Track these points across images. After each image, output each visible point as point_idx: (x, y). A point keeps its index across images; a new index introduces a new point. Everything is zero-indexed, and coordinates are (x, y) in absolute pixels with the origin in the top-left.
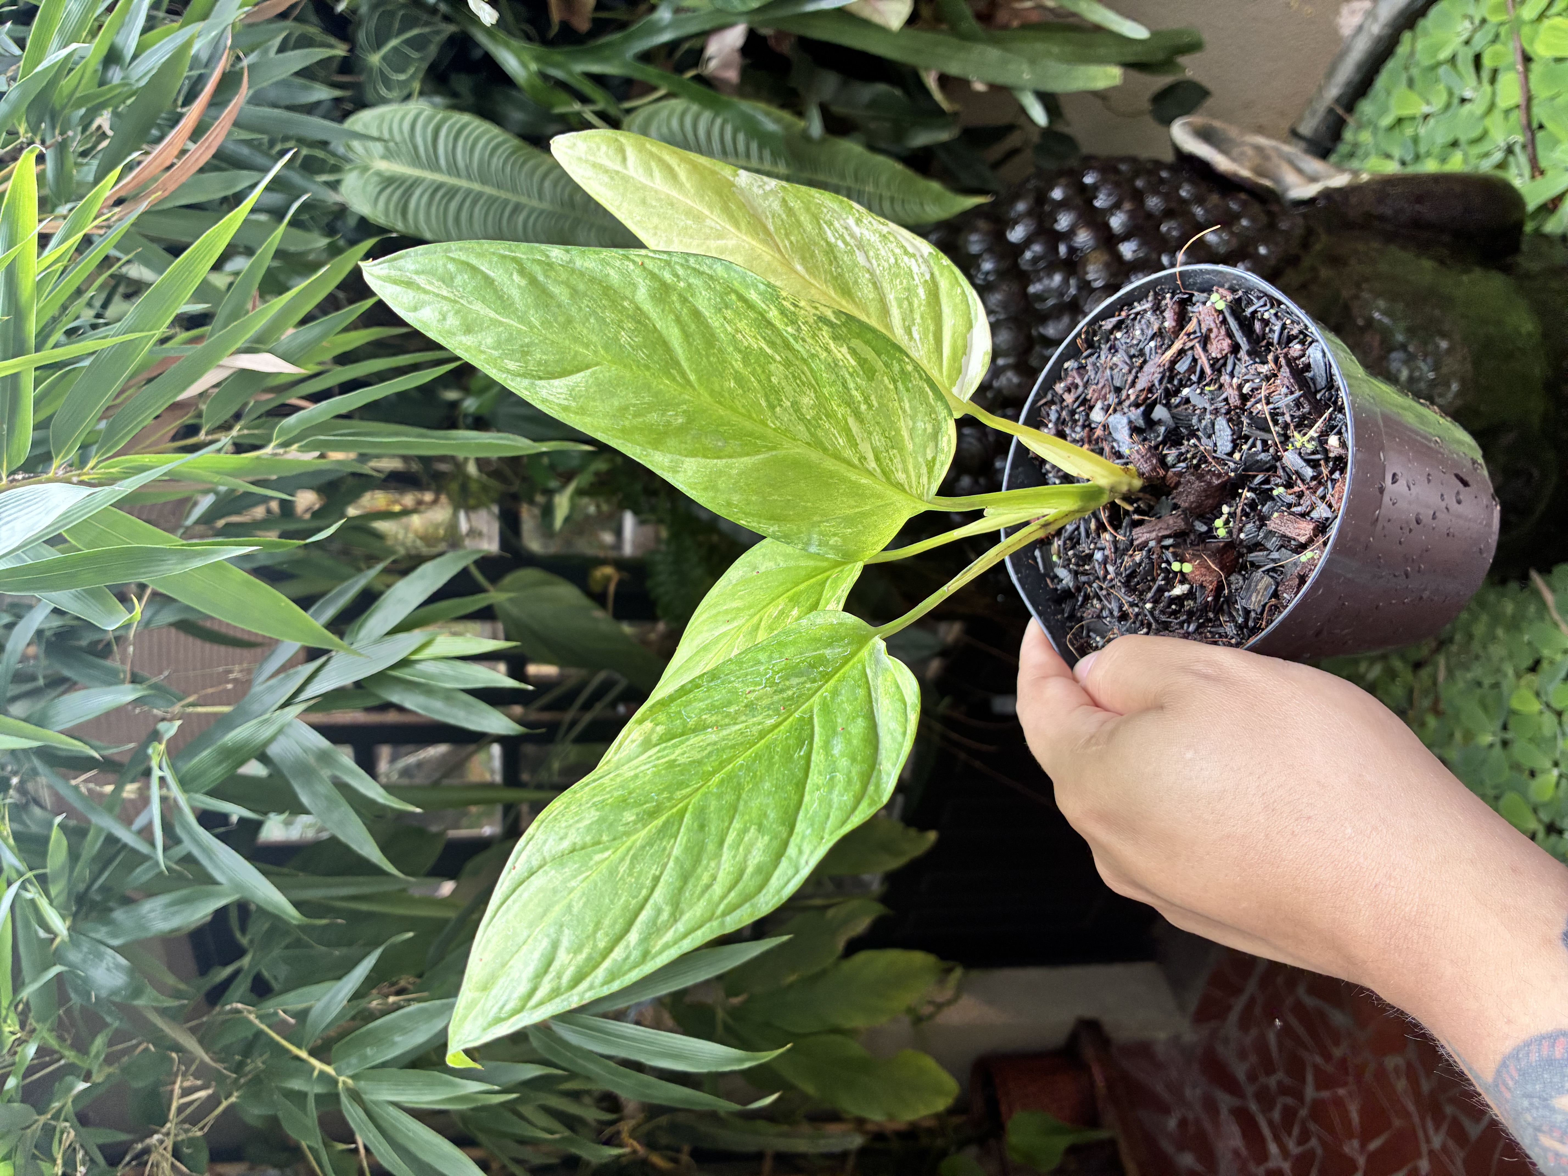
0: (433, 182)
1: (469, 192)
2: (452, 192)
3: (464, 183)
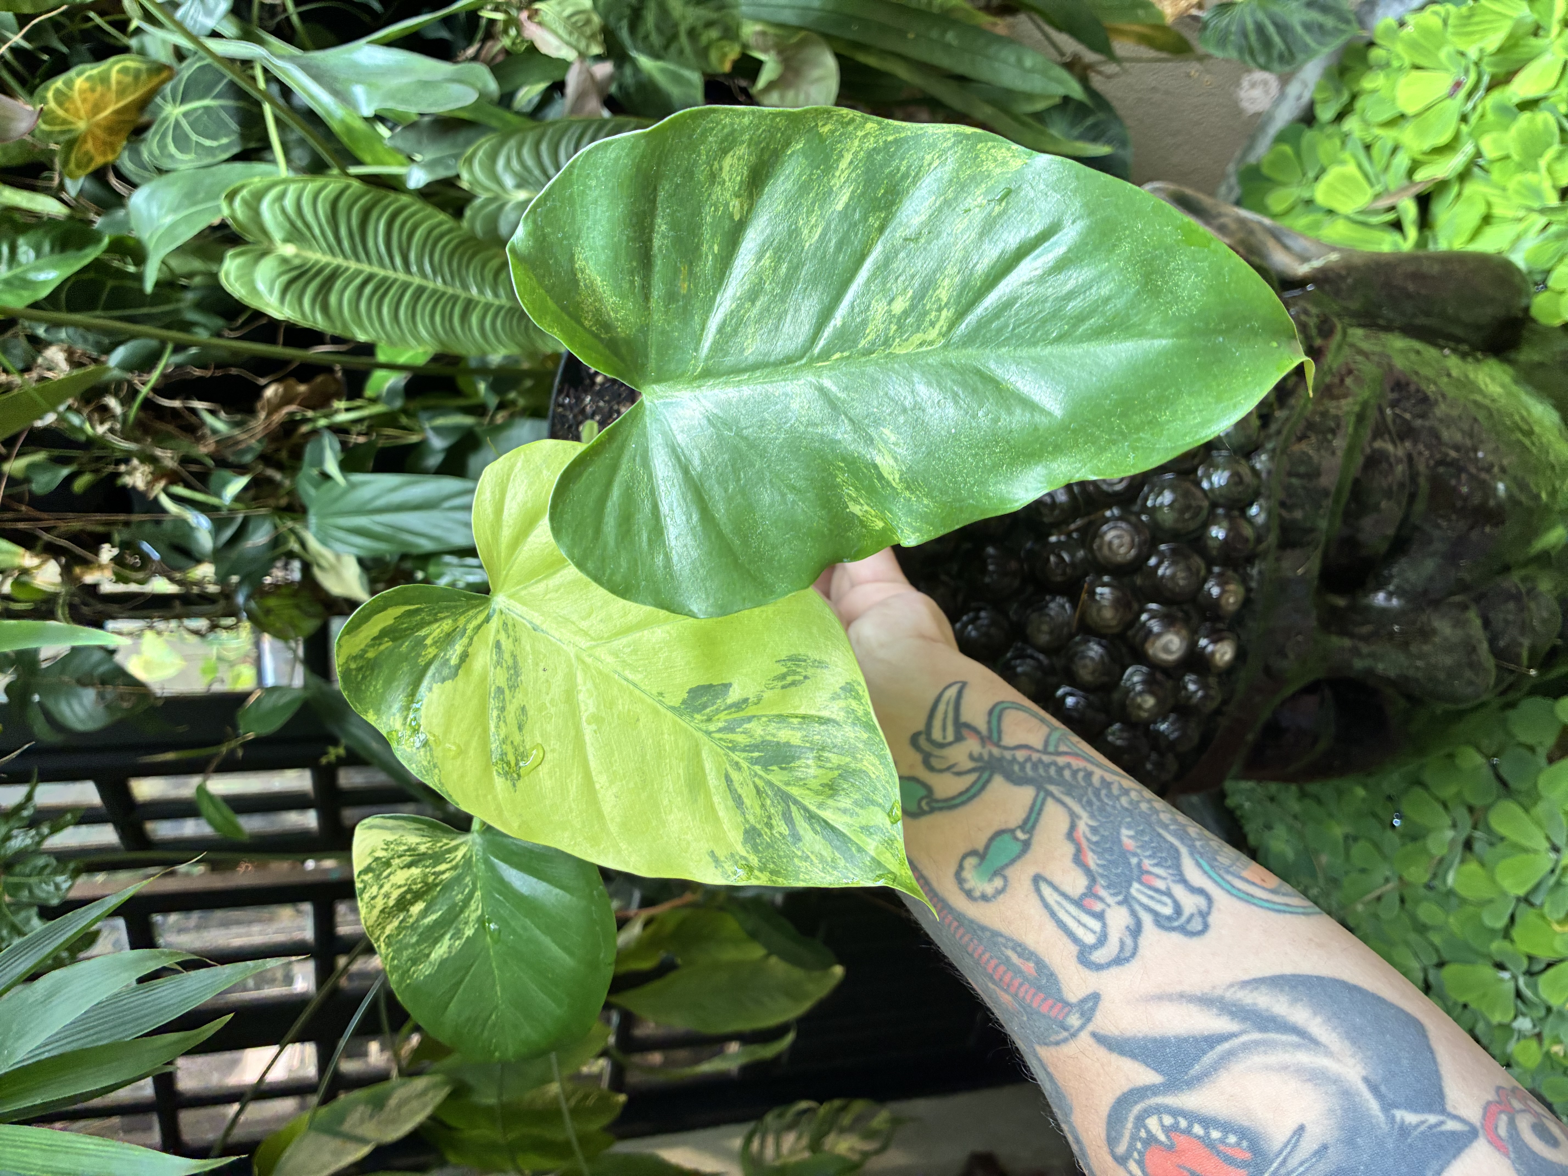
0: (359, 272)
1: (406, 286)
2: (384, 285)
3: (402, 276)
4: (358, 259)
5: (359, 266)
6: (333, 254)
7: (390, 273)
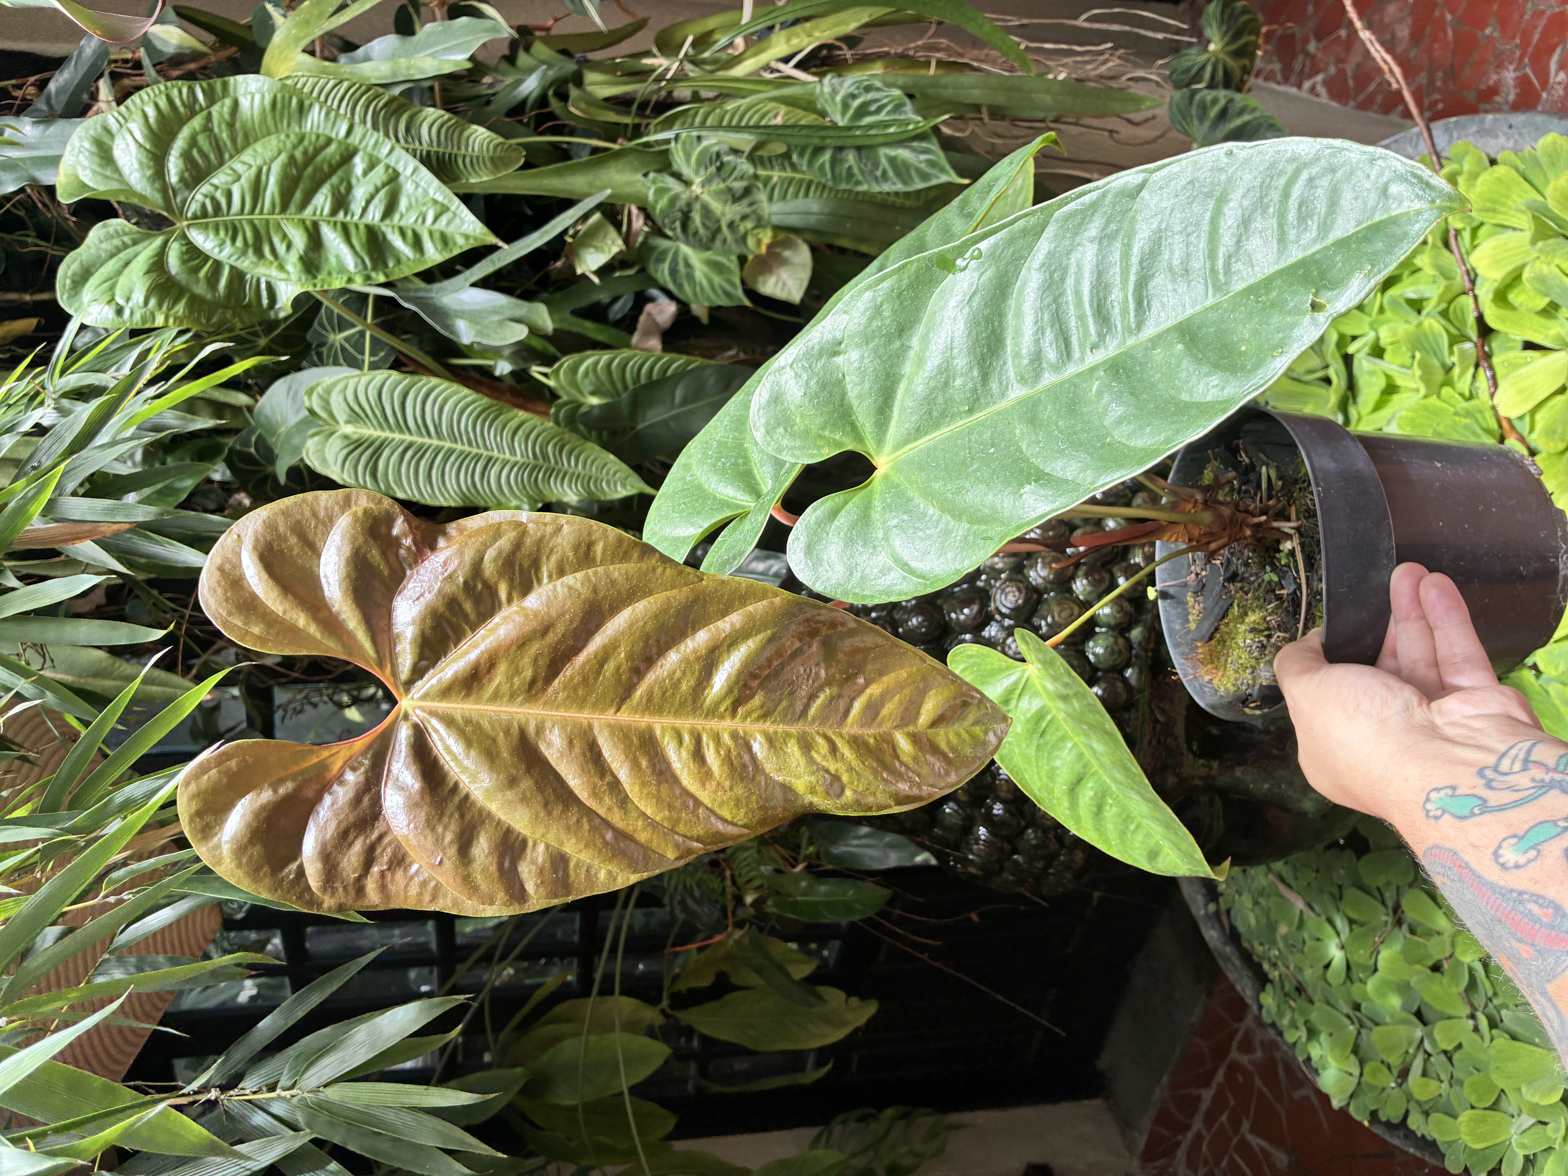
1: (438, 450)
4: (401, 431)
5: (402, 437)
6: (382, 429)
7: (427, 441)
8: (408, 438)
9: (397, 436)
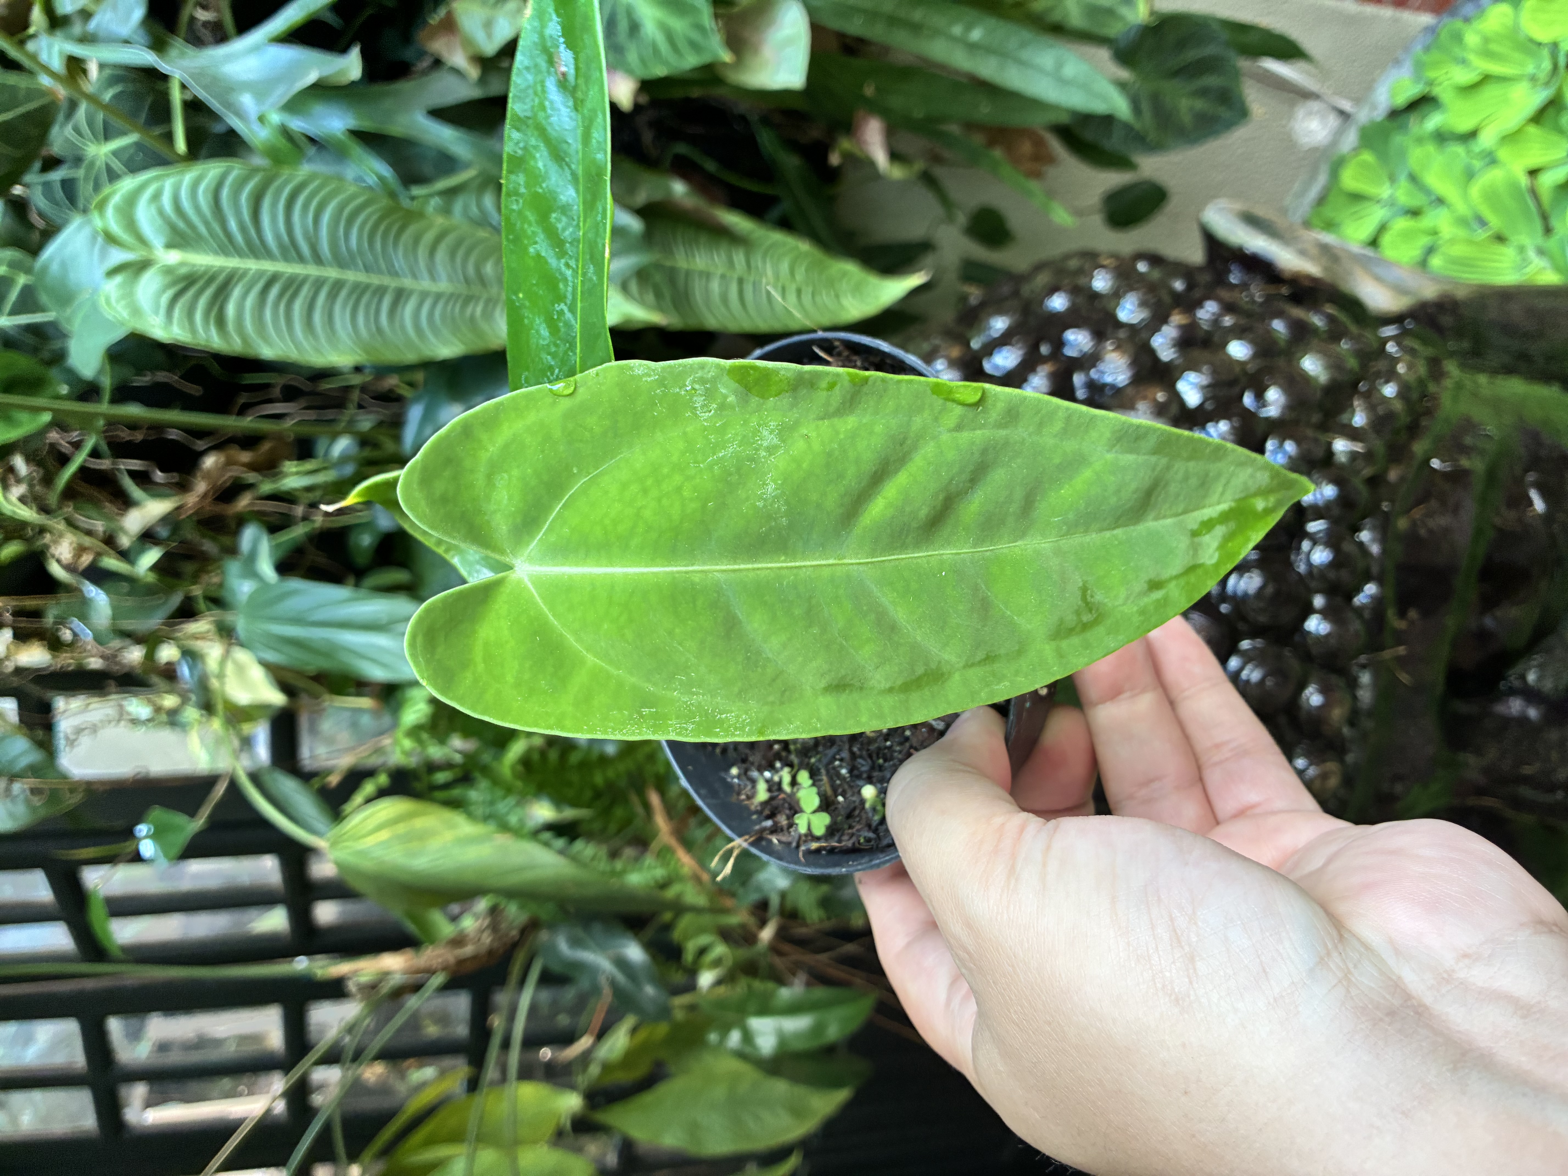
4: (257, 258)
5: (260, 266)
6: (226, 255)
7: (300, 270)
8: (269, 266)
9: (252, 265)
